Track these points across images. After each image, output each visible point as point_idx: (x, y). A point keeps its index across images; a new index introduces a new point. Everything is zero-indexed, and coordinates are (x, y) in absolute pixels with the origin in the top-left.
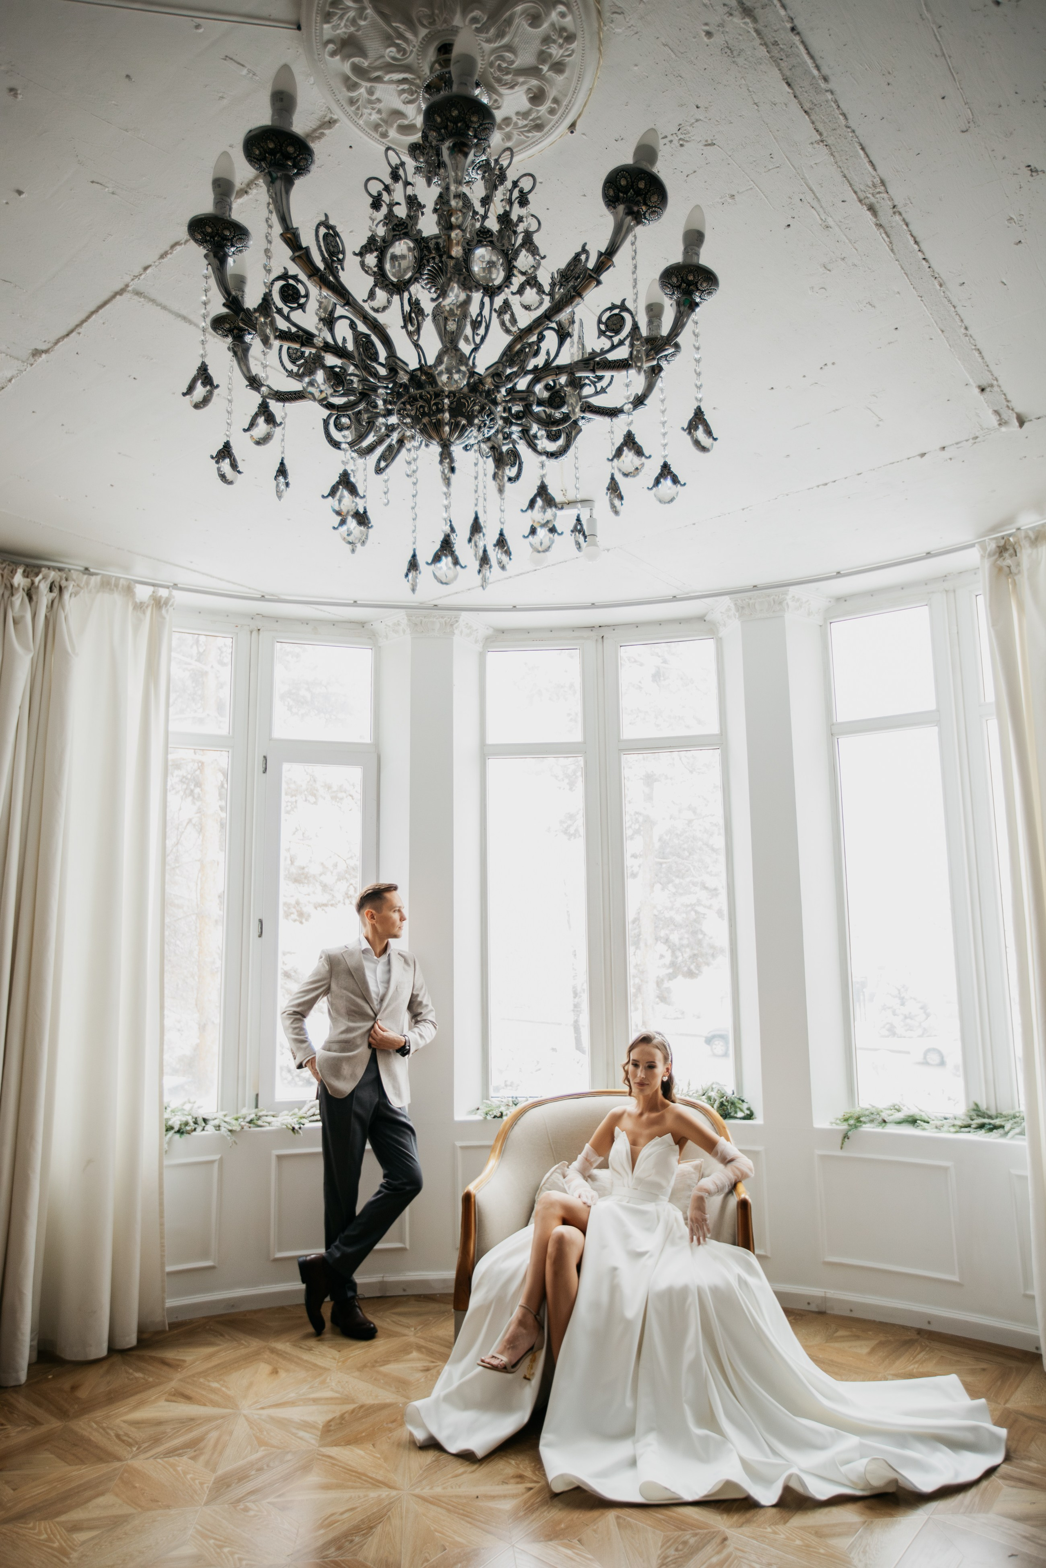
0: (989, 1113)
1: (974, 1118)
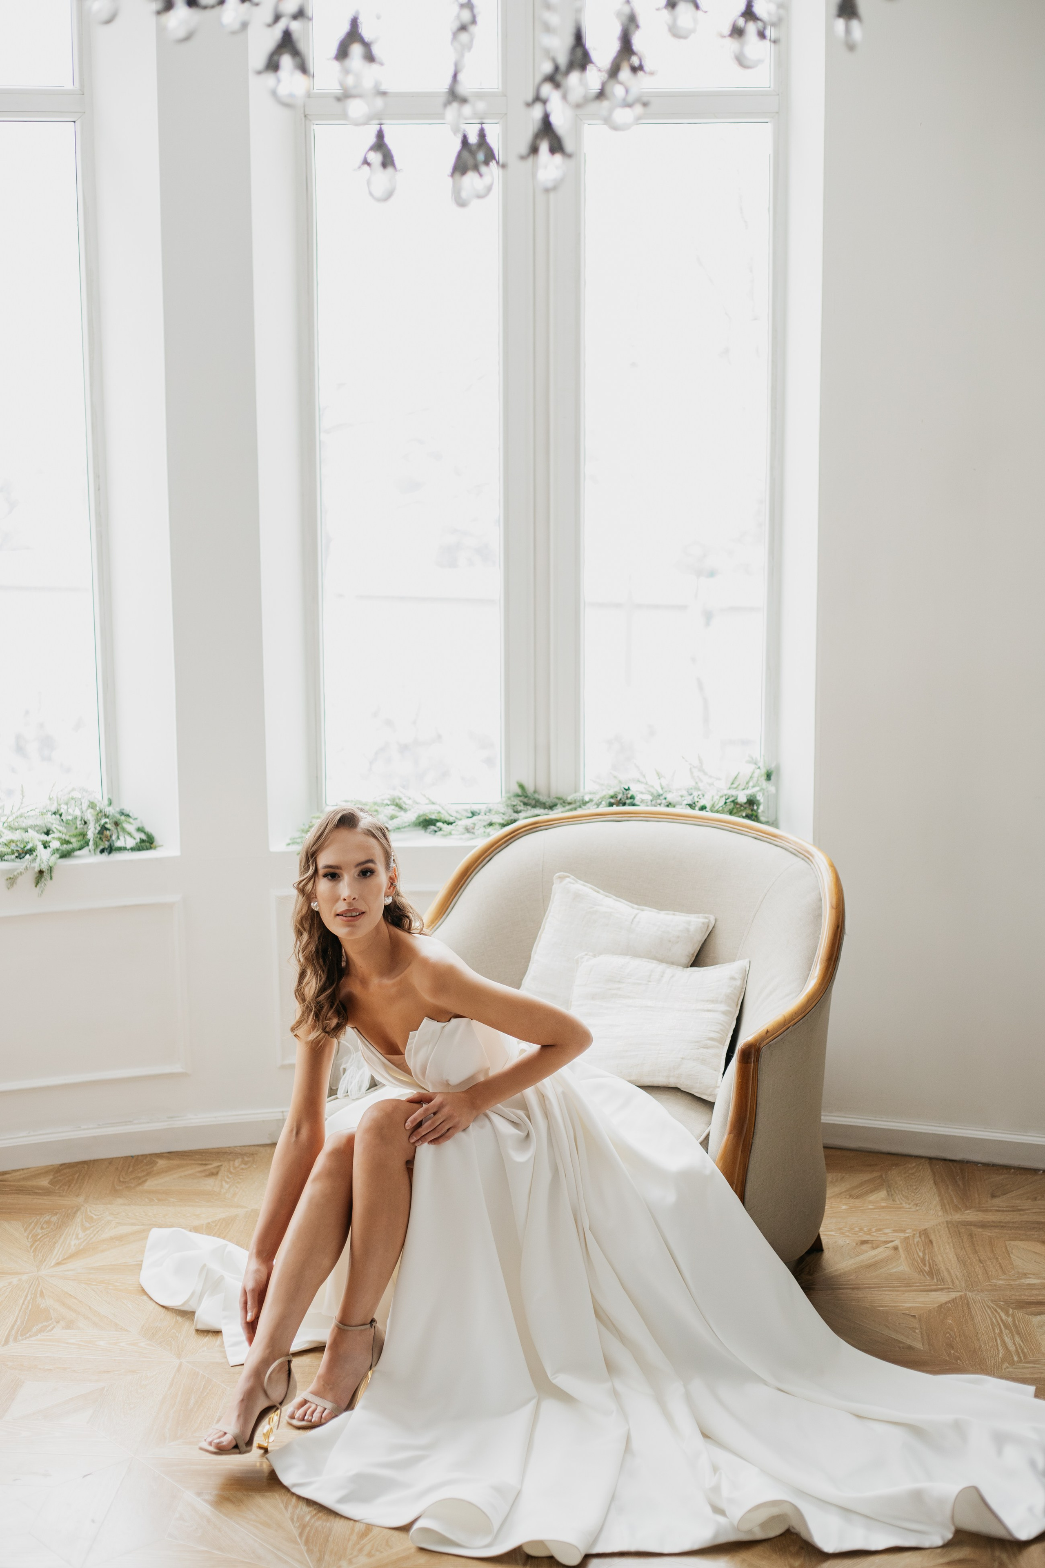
0: (536, 796)
1: (520, 808)
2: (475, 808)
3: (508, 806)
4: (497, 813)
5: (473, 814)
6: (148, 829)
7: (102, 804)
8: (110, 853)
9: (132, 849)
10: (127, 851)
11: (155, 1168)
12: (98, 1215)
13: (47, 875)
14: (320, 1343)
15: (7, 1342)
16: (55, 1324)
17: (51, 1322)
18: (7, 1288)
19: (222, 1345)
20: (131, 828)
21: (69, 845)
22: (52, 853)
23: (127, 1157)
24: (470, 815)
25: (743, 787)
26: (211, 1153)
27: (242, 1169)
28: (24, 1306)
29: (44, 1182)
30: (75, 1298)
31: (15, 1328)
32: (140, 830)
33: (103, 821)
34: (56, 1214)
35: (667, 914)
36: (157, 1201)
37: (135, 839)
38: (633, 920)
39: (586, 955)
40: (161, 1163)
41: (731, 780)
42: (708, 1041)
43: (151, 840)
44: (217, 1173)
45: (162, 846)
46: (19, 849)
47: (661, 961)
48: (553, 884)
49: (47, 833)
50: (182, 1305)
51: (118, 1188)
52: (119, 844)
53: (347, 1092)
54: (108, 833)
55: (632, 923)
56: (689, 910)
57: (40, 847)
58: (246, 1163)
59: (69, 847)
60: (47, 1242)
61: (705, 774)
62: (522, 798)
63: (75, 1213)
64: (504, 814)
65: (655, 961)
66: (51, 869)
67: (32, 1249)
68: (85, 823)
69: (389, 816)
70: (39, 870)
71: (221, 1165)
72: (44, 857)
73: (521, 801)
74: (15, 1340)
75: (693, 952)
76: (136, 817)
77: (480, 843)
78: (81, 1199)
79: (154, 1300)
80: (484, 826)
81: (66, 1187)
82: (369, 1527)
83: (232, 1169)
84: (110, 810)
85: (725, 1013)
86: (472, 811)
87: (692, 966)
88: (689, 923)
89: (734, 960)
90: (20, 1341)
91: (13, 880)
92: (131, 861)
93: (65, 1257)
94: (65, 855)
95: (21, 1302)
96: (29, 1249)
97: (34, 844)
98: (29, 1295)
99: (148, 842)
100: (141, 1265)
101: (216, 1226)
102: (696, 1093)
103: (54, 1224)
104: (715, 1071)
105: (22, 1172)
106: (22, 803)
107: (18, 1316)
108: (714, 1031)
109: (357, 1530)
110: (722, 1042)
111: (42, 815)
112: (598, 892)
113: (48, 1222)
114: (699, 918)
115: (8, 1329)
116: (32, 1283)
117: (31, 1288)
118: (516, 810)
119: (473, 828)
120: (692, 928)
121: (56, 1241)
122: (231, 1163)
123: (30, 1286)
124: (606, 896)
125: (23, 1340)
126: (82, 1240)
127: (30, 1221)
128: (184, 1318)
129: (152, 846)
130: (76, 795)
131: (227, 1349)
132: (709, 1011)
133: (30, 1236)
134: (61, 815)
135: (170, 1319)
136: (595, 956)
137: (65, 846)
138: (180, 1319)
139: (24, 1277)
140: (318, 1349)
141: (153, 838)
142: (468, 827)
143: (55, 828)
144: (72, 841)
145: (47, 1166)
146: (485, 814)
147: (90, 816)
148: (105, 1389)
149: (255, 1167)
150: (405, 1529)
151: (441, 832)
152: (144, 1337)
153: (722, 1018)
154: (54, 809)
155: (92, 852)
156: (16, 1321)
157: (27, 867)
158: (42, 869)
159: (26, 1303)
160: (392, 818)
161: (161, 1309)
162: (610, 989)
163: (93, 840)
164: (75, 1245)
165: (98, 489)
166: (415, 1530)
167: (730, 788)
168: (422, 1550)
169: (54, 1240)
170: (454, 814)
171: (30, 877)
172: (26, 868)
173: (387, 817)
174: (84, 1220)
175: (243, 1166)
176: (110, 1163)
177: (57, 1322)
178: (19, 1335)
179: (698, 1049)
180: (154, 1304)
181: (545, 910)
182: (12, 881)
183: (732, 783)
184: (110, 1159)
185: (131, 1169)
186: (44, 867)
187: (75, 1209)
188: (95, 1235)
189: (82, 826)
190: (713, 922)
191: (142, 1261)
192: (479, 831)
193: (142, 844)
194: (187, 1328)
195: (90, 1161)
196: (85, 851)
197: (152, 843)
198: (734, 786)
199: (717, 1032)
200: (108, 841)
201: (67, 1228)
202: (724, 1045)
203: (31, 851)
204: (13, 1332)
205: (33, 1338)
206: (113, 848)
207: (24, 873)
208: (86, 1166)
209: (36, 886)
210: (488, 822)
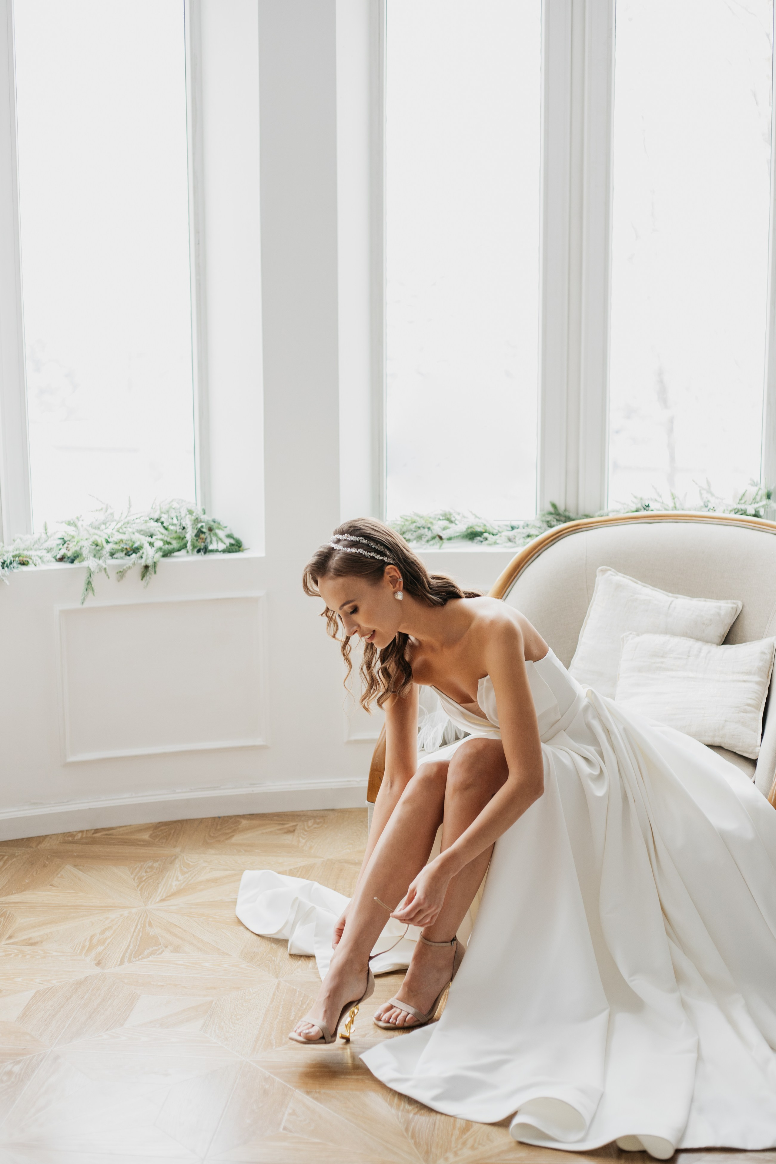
2: (514, 524)
3: (542, 521)
4: (534, 527)
5: (513, 528)
6: (236, 536)
7: (198, 511)
8: (205, 553)
9: (224, 551)
10: (219, 553)
11: (240, 826)
12: (194, 862)
13: (151, 570)
14: (403, 965)
15: (122, 963)
16: (164, 948)
17: (160, 946)
18: (119, 919)
19: (315, 967)
20: (221, 534)
21: (170, 545)
22: (156, 551)
23: (215, 818)
24: (510, 529)
25: (750, 503)
26: (287, 815)
27: (315, 828)
28: (135, 934)
29: (146, 836)
30: (181, 928)
31: (129, 951)
32: (230, 536)
33: (199, 525)
34: (157, 861)
35: (699, 600)
36: (244, 852)
37: (225, 544)
38: (669, 606)
39: (631, 634)
40: (244, 822)
41: (740, 497)
42: (747, 707)
43: (240, 544)
44: (294, 831)
45: (249, 549)
46: (128, 547)
47: (698, 639)
48: (596, 577)
49: (151, 536)
50: (276, 933)
51: (209, 841)
52: (211, 547)
53: (423, 747)
54: (202, 536)
55: (669, 608)
56: (719, 597)
57: (146, 546)
58: (318, 823)
59: (170, 547)
60: (151, 883)
61: (712, 495)
62: (554, 516)
63: (174, 860)
64: (539, 528)
65: (692, 640)
66: (155, 564)
67: (139, 888)
68: (184, 528)
69: (442, 527)
70: (145, 565)
71: (297, 825)
72: (150, 554)
73: (554, 518)
74: (130, 961)
75: (723, 633)
76: (226, 526)
77: (520, 550)
78: (178, 850)
79: (250, 930)
80: (524, 538)
81: (164, 841)
82: (469, 1124)
83: (306, 828)
84: (203, 517)
85: (758, 683)
86: (512, 525)
87: (723, 644)
88: (720, 608)
89: (762, 638)
90: (134, 962)
91: (123, 573)
92: (223, 560)
93: (169, 895)
94: (166, 554)
95: (132, 930)
96: (136, 888)
97: (141, 543)
98: (139, 925)
99: (237, 546)
100: (236, 902)
101: (297, 872)
102: (738, 751)
103: (157, 869)
104: (755, 732)
105: (124, 829)
106: (129, 512)
107: (130, 941)
108: (751, 699)
109: (458, 1126)
110: (758, 708)
111: (146, 522)
112: (637, 583)
113: (151, 867)
114: (728, 603)
115: (123, 952)
116: (141, 915)
117: (140, 919)
118: (549, 525)
119: (514, 539)
120: (723, 612)
121: (159, 882)
122: (305, 823)
123: (140, 918)
124: (644, 586)
125: (136, 961)
126: (182, 882)
127: (135, 866)
128: (278, 945)
129: (240, 549)
130: (175, 505)
131: (319, 969)
132: (745, 681)
133: (136, 878)
134: (162, 523)
135: (265, 947)
136: (638, 635)
137: (167, 546)
138: (274, 946)
139: (134, 910)
140: (400, 971)
141: (241, 542)
142: (511, 538)
143: (159, 531)
144: (172, 543)
145: (146, 824)
146: (524, 528)
147: (188, 522)
148: (214, 1003)
149: (326, 826)
150: (505, 1123)
151: (487, 542)
152: (244, 960)
153: (756, 687)
154: (156, 516)
155: (190, 551)
156: (129, 945)
157: (134, 562)
158: (147, 565)
159: (137, 931)
160: (445, 529)
161: (256, 937)
162: (654, 663)
163: (191, 541)
164: (176, 885)
165: (198, 243)
166: (513, 1127)
167: (739, 503)
168: (521, 1143)
169: (157, 881)
170: (497, 528)
171: (137, 571)
172: (134, 564)
173: (441, 528)
174: (182, 866)
175: (315, 826)
176: (201, 822)
177: (165, 947)
178: (132, 957)
179: (738, 713)
180: (250, 934)
181: (589, 599)
182: (121, 574)
183: (741, 499)
184: (200, 819)
185: (218, 828)
186: (150, 563)
187: (173, 858)
188: (192, 878)
189: (181, 530)
190: (740, 607)
191: (236, 899)
192: (520, 540)
193: (233, 547)
194: (282, 954)
195: (183, 820)
196: (183, 552)
197: (240, 547)
198: (743, 501)
199: (753, 699)
200: (204, 542)
201: (168, 871)
202: (759, 711)
203: (136, 550)
204: (127, 955)
205: (145, 960)
206: (208, 550)
207: (133, 567)
208: (180, 824)
209: (142, 579)
210: (527, 534)
